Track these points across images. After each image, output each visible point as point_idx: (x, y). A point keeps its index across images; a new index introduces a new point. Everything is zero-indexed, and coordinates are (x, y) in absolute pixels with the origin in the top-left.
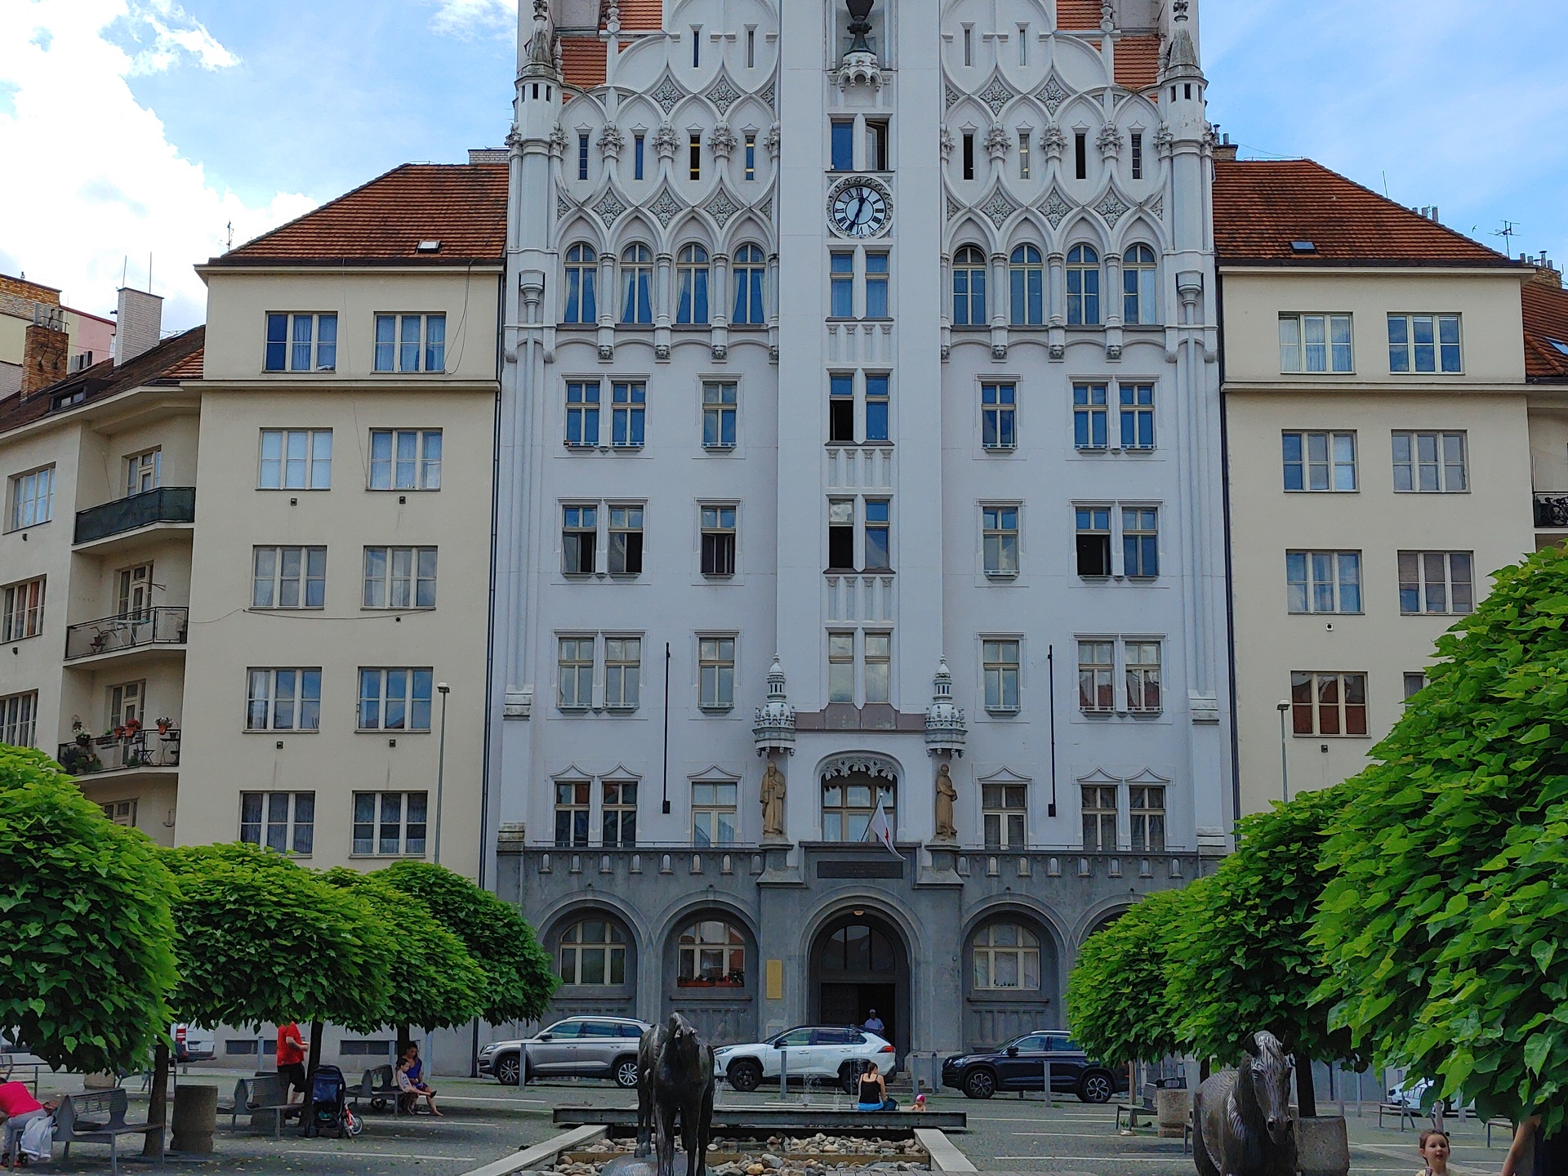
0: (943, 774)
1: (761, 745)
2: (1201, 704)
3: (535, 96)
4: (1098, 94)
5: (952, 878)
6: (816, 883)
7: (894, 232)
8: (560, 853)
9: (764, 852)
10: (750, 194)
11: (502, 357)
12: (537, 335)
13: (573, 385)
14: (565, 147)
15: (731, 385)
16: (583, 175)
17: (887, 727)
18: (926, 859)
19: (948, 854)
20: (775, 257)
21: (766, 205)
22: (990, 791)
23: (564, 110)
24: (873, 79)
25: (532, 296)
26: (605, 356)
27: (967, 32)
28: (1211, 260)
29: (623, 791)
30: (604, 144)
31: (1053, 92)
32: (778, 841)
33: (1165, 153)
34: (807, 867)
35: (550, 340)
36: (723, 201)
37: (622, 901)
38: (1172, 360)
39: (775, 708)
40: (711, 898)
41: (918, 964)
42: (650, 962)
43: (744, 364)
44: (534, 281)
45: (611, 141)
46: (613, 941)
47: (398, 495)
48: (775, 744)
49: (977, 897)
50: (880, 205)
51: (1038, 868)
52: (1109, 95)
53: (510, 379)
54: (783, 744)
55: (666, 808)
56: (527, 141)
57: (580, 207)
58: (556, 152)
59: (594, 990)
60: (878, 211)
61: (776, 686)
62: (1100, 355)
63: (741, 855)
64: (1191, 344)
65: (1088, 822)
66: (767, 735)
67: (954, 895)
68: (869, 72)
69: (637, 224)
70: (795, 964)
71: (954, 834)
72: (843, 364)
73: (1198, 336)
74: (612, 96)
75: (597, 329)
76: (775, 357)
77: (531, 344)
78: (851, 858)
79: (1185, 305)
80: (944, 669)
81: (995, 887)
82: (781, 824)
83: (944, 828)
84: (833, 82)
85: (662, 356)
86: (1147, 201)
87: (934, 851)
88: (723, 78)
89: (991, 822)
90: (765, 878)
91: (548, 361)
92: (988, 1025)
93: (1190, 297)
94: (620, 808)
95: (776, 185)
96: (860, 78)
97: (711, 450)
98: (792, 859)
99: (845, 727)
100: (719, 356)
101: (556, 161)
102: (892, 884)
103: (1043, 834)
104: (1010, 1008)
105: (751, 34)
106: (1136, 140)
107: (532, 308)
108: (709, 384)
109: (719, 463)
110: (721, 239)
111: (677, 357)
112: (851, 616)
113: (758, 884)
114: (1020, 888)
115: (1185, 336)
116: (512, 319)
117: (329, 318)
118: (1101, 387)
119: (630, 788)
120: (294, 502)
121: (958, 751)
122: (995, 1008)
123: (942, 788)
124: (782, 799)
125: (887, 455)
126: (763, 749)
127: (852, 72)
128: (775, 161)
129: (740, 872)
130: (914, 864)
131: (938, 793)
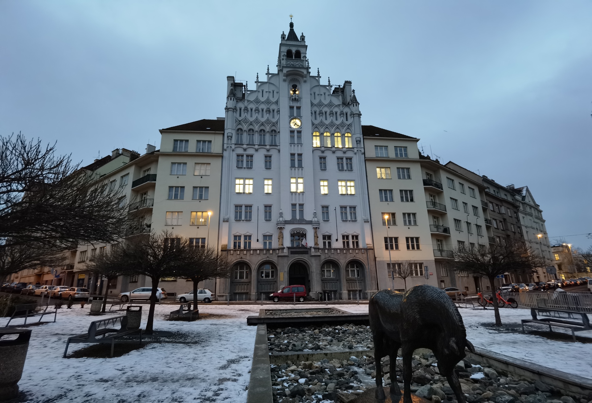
0: (316, 233)
1: (278, 227)
2: (365, 218)
3: (231, 100)
4: (339, 105)
5: (318, 254)
6: (290, 255)
7: (302, 128)
8: (235, 250)
9: (279, 249)
10: (274, 120)
11: (223, 150)
12: (231, 145)
13: (238, 156)
14: (237, 110)
15: (270, 157)
16: (240, 116)
17: (304, 223)
18: (313, 250)
19: (317, 249)
20: (279, 132)
21: (277, 123)
22: (324, 237)
23: (237, 104)
24: (298, 99)
25: (230, 138)
26: (245, 150)
27: (314, 94)
28: (362, 135)
29: (248, 237)
30: (244, 110)
31: (330, 105)
32: (282, 247)
33: (352, 116)
34: (288, 252)
35: (233, 146)
36: (268, 121)
37: (248, 260)
38: (355, 154)
39: (281, 219)
40: (268, 259)
41: (312, 272)
42: (254, 273)
43: (273, 152)
44: (230, 134)
45: (246, 109)
46: (246, 270)
47: (201, 176)
48: (281, 226)
49: (323, 258)
51: (335, 252)
52: (341, 106)
53: (226, 154)
54: (283, 226)
55: (258, 241)
56: (229, 108)
57: (240, 121)
58: (235, 111)
59: (242, 280)
60: (299, 123)
61: (281, 215)
62: (342, 152)
63: (274, 250)
64: (359, 151)
65: (344, 242)
66: (279, 225)
67: (319, 257)
68: (297, 98)
69: (251, 125)
70: (286, 273)
71: (318, 245)
72: (293, 152)
73: (360, 149)
74: (246, 101)
75: (243, 145)
76: (279, 151)
77: (229, 147)
78: (297, 250)
79: (357, 144)
80: (315, 211)
81: (327, 256)
82: (282, 243)
83: (316, 244)
84: (290, 99)
85: (257, 150)
86: (349, 124)
87: (315, 248)
88: (268, 99)
89: (324, 243)
90: (279, 255)
91: (233, 150)
92: (326, 286)
93: (358, 142)
94: (248, 241)
95: (279, 119)
96: (295, 99)
97: (267, 168)
98: (286, 251)
99: (295, 223)
100: (268, 151)
101: (235, 113)
102: (306, 256)
103: (335, 245)
104: (330, 281)
105: (273, 92)
106: (346, 114)
107: (230, 140)
108: (266, 157)
109: (268, 171)
110: (268, 128)
111: (259, 150)
112: (296, 200)
113: (278, 256)
114: (332, 256)
115: (358, 149)
116: (226, 141)
117: (187, 141)
118: (342, 159)
119: (250, 237)
120: (178, 177)
121: (319, 228)
122: (327, 282)
123: (316, 235)
124: (283, 238)
125: (302, 170)
126: (279, 228)
127: (294, 98)
128: (279, 115)
129: (274, 254)
130: (311, 251)
131: (315, 236)
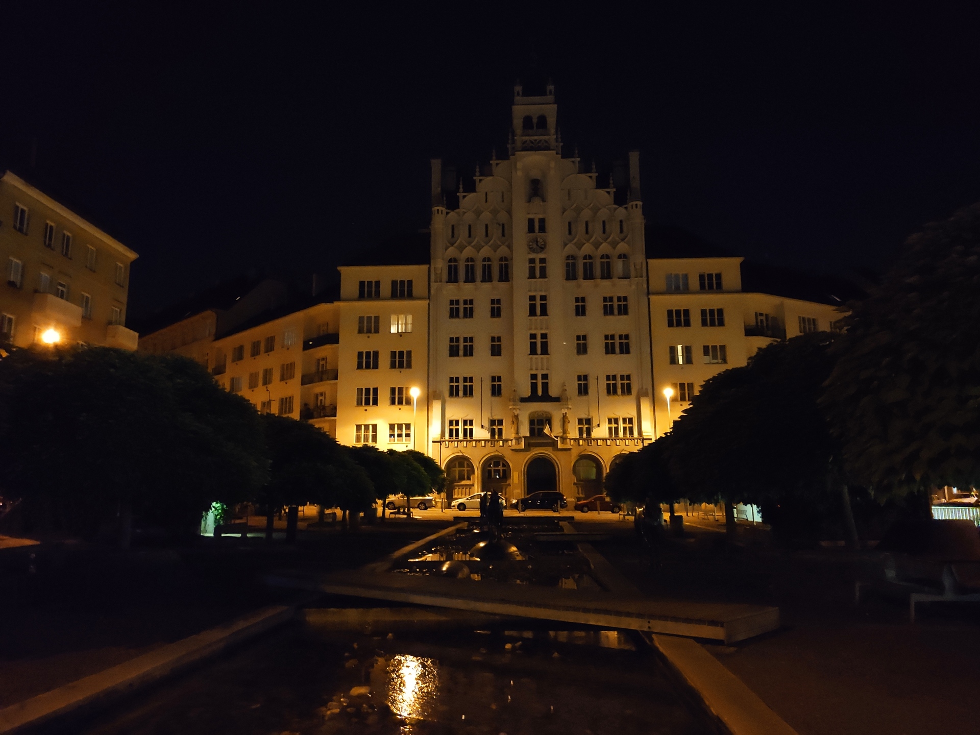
0: (565, 416)
1: (510, 407)
3: (438, 213)
4: (609, 208)
5: (569, 446)
6: (529, 449)
7: (547, 253)
8: (451, 440)
9: (512, 440)
10: (504, 241)
11: (430, 293)
12: (440, 286)
13: (451, 302)
14: (447, 228)
15: (499, 300)
16: (453, 237)
17: (549, 400)
18: (560, 441)
19: (567, 439)
20: (512, 259)
21: (508, 245)
22: (580, 421)
23: (447, 217)
24: (540, 205)
25: (439, 274)
26: (461, 291)
27: (569, 190)
28: (644, 258)
29: (469, 422)
30: (459, 226)
31: (594, 208)
32: (516, 436)
33: (630, 225)
34: (526, 444)
35: (444, 287)
36: (495, 244)
37: (470, 455)
38: (633, 289)
40: (496, 454)
42: (478, 473)
44: (439, 268)
45: (461, 225)
46: (467, 467)
47: (400, 334)
48: (515, 407)
49: (576, 452)
50: (543, 243)
51: (595, 443)
52: (612, 205)
53: (432, 299)
54: (517, 407)
55: (482, 427)
57: (452, 246)
58: (445, 229)
60: (543, 245)
61: (515, 389)
62: (611, 287)
63: (505, 441)
64: (639, 284)
65: (610, 429)
67: (569, 451)
68: (539, 203)
69: (470, 251)
70: (522, 473)
71: (568, 433)
72: (533, 293)
73: (641, 281)
75: (458, 282)
76: (512, 291)
77: (438, 288)
78: (538, 441)
79: (637, 272)
81: (582, 449)
82: (518, 431)
84: (528, 206)
85: (478, 291)
86: (625, 239)
87: (563, 438)
89: (581, 430)
90: (513, 448)
93: (638, 270)
94: (468, 427)
95: (511, 239)
97: (494, 317)
98: (522, 442)
99: (536, 400)
100: (495, 290)
101: (445, 233)
102: (550, 449)
103: (596, 433)
105: (503, 192)
107: (438, 277)
108: (492, 301)
109: (496, 321)
110: (494, 255)
111: (483, 290)
112: (537, 369)
113: (511, 450)
114: (590, 449)
115: (637, 281)
116: (432, 280)
117: (378, 283)
118: (611, 298)
119: (471, 421)
120: (368, 337)
121: (571, 408)
123: (566, 419)
124: (518, 423)
125: (546, 319)
126: (511, 409)
127: (534, 203)
128: (511, 231)
129: (505, 446)
130: (557, 442)
131: (564, 422)
